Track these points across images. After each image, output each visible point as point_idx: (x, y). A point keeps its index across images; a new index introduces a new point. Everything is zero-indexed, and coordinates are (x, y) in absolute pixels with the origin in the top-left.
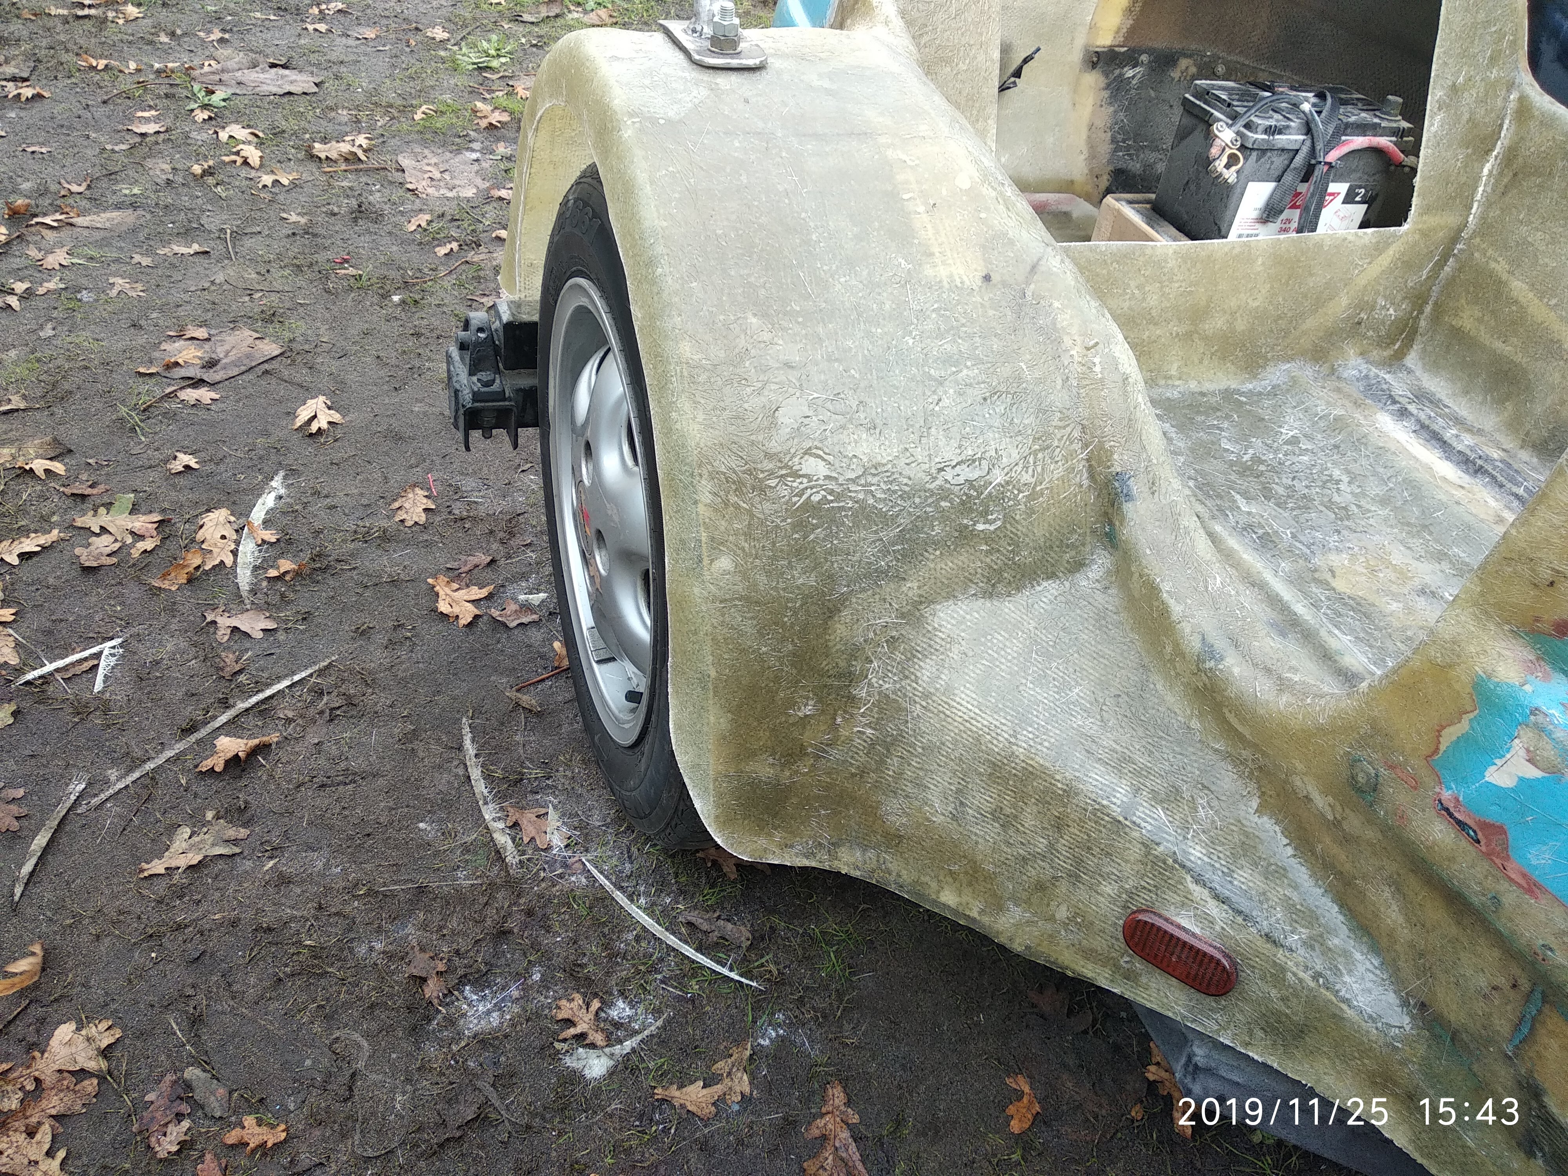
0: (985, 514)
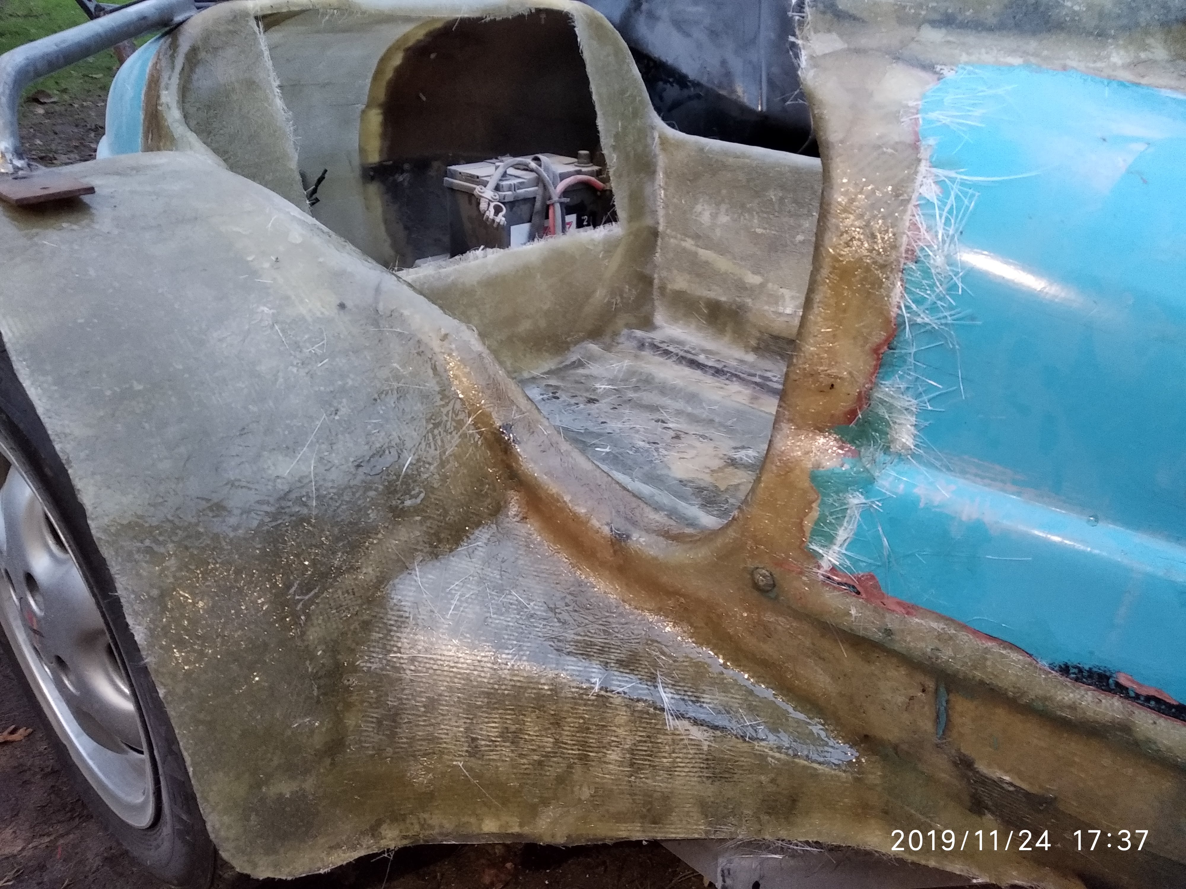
0: (407, 492)
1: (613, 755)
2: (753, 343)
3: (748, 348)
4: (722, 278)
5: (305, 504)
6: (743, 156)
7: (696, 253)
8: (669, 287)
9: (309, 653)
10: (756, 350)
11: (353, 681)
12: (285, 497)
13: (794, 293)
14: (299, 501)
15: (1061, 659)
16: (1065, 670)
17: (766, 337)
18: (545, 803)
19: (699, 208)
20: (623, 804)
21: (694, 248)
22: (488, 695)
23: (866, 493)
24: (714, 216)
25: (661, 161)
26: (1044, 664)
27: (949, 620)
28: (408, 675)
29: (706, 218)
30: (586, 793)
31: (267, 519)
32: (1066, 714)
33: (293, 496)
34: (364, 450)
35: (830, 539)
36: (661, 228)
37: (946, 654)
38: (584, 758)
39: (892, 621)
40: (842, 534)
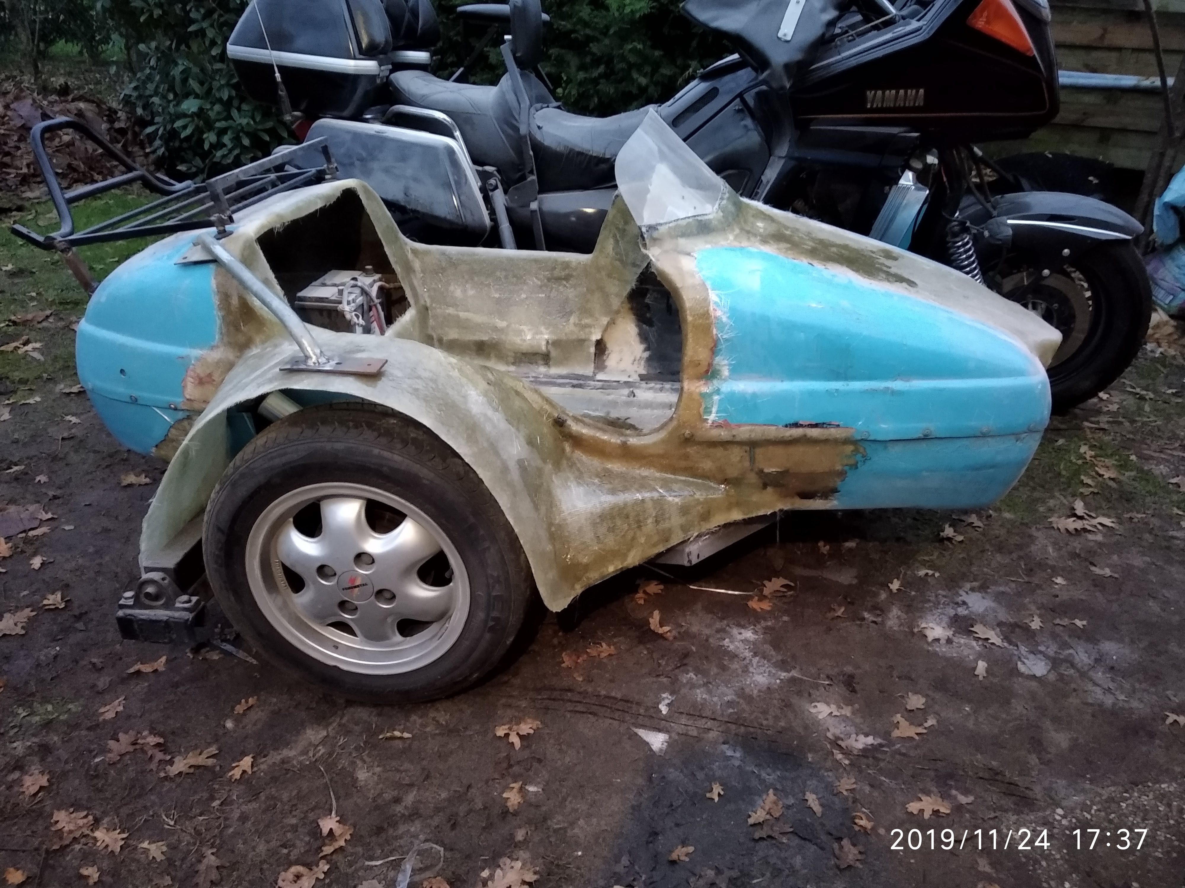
1: (650, 521)
2: (511, 360)
3: (507, 363)
4: (478, 327)
6: (474, 254)
7: (458, 316)
8: (445, 338)
10: (514, 364)
13: (529, 327)
15: (784, 424)
16: (786, 426)
17: (518, 355)
18: (629, 550)
19: (452, 288)
20: (656, 538)
21: (456, 313)
22: (600, 516)
23: (718, 394)
24: (464, 291)
25: (417, 265)
26: (780, 426)
27: (752, 425)
29: (458, 293)
30: (642, 540)
32: (790, 438)
35: (711, 412)
36: (428, 304)
37: (753, 435)
38: (639, 527)
39: (734, 432)
40: (714, 410)
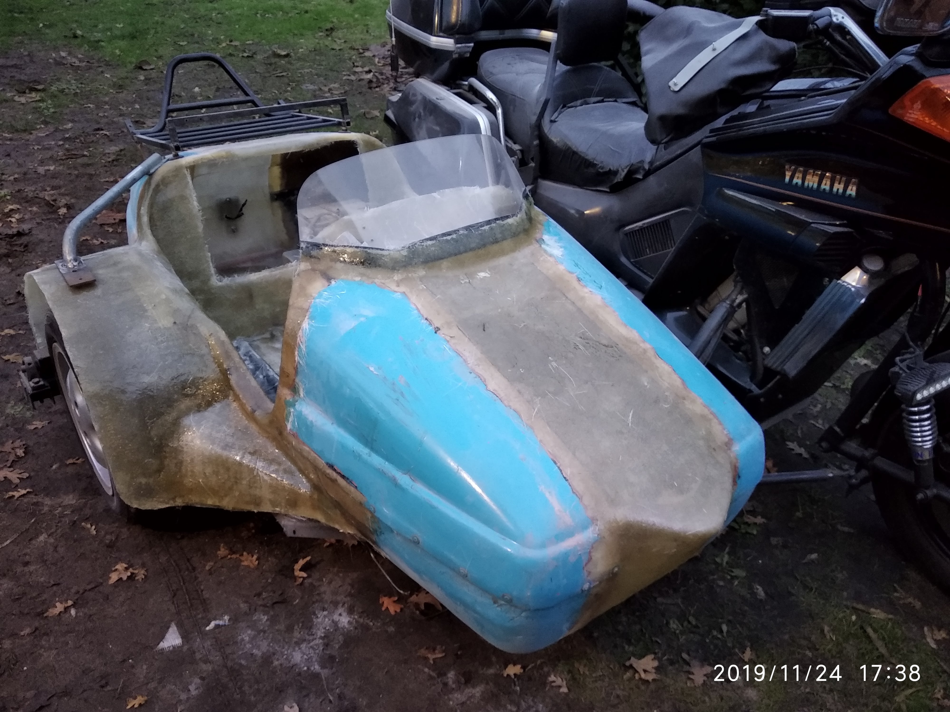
1: (244, 482)
5: (152, 392)
9: (151, 439)
11: (167, 450)
12: (146, 389)
14: (150, 390)
16: (327, 464)
18: (226, 496)
20: (248, 499)
22: (208, 459)
23: (294, 409)
26: (324, 461)
27: (310, 448)
28: (185, 450)
31: (139, 396)
32: (328, 476)
33: (149, 388)
34: (175, 374)
35: (289, 421)
38: (236, 482)
39: (300, 447)
